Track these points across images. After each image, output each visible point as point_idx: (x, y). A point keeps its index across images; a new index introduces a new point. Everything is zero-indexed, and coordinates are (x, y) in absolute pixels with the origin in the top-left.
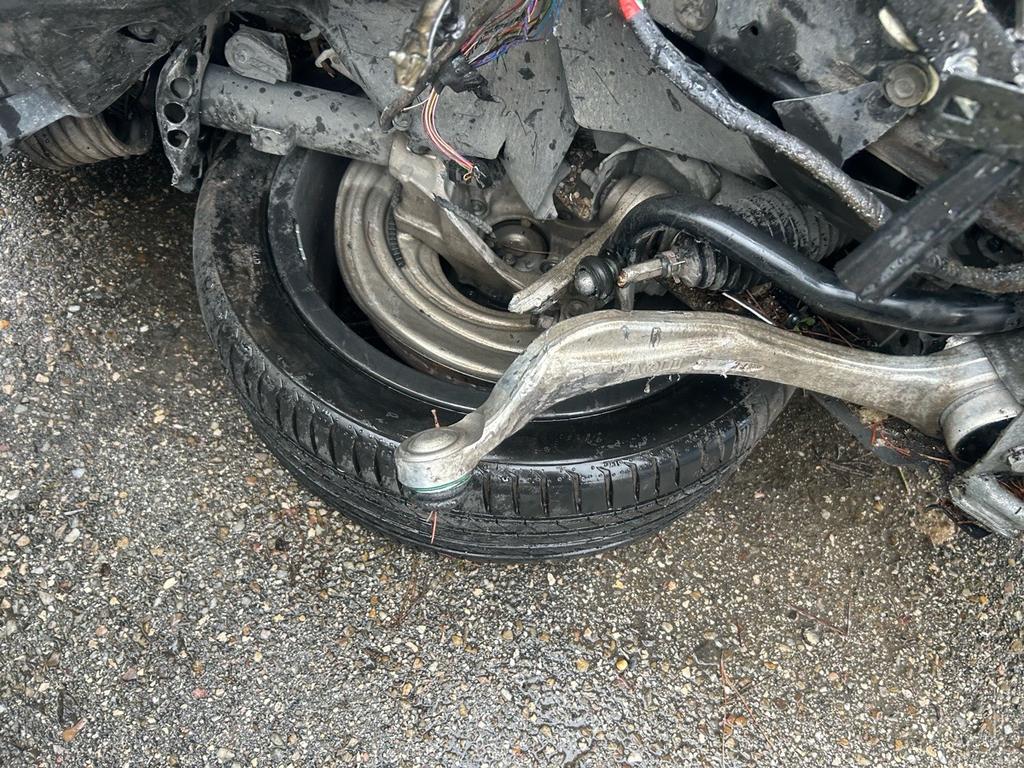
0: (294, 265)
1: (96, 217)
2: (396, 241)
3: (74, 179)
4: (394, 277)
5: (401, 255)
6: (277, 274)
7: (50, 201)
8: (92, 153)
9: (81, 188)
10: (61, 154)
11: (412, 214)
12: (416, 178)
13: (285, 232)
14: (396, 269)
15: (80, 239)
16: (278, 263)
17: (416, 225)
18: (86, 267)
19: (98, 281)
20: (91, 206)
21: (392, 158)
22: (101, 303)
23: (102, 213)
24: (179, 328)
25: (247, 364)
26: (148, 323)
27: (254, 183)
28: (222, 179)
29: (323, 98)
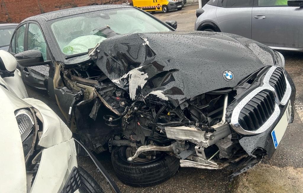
8: (101, 151)
10: (98, 151)
13: (120, 153)
16: (120, 156)
21: (131, 144)
28: (114, 150)
29: (124, 140)
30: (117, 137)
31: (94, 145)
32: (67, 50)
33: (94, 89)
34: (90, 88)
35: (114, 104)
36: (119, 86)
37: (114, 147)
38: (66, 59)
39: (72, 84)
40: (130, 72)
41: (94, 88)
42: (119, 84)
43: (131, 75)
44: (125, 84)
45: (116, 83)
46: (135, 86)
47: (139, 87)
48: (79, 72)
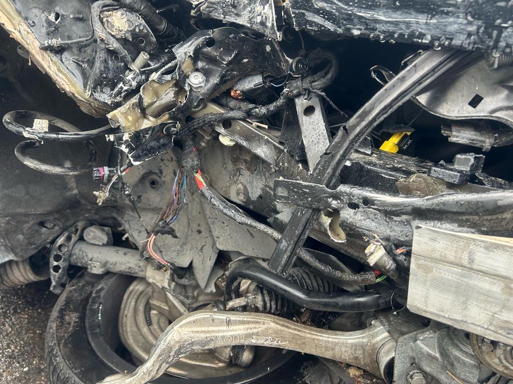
0: (94, 321)
1: (23, 318)
2: (149, 314)
3: (20, 302)
5: (150, 320)
6: (84, 325)
7: (6, 312)
8: (22, 279)
9: (21, 306)
10: (8, 280)
11: (157, 300)
12: (156, 280)
13: (95, 307)
14: (147, 326)
15: (12, 328)
16: (87, 321)
17: (158, 305)
18: (9, 340)
19: (12, 346)
20: (22, 313)
21: (147, 272)
22: (10, 357)
23: (26, 316)
24: (43, 369)
25: (55, 366)
26: (29, 367)
27: (87, 288)
28: (73, 286)
29: (122, 251)
30: (96, 235)
37: (76, 271)
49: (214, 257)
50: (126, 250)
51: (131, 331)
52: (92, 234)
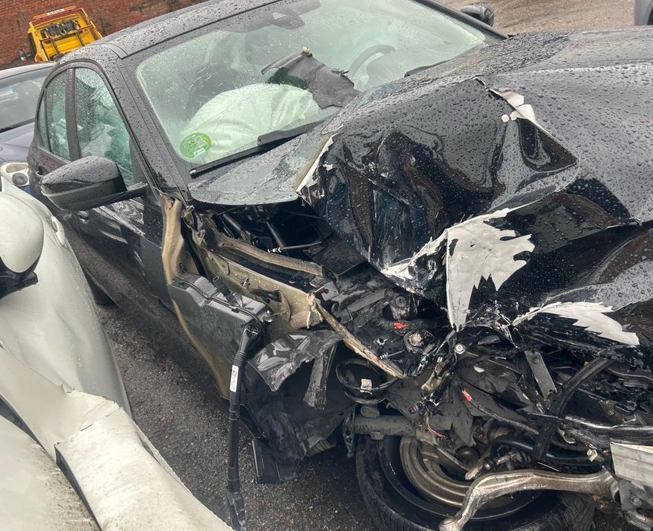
0: (392, 476)
2: (423, 462)
4: (425, 476)
5: (426, 467)
6: (387, 480)
11: (426, 451)
12: (426, 439)
13: (386, 465)
14: (425, 472)
16: (387, 477)
17: (429, 455)
19: (317, 495)
21: (417, 434)
23: (313, 469)
24: (349, 509)
26: (337, 509)
27: (373, 450)
28: (363, 450)
29: (391, 419)
30: (371, 411)
31: (302, 444)
32: (190, 144)
33: (310, 299)
34: (296, 293)
35: (381, 341)
36: (408, 289)
38: (194, 176)
39: (223, 266)
40: (451, 233)
41: (313, 297)
42: (408, 281)
43: (455, 241)
44: (431, 277)
45: (398, 279)
46: (466, 281)
47: (487, 284)
48: (245, 225)
49: (471, 421)
50: (395, 417)
51: (417, 478)
52: (367, 411)
